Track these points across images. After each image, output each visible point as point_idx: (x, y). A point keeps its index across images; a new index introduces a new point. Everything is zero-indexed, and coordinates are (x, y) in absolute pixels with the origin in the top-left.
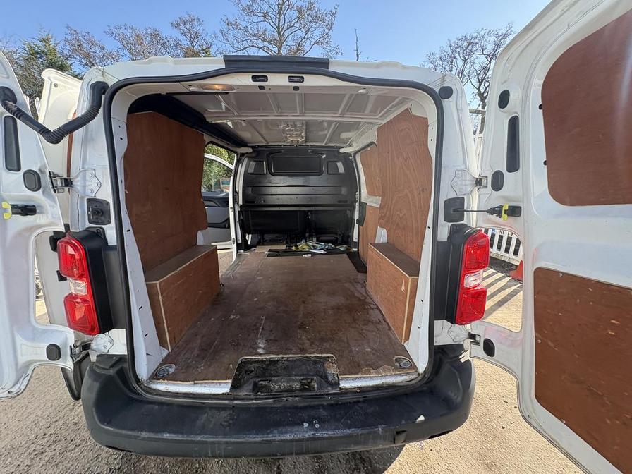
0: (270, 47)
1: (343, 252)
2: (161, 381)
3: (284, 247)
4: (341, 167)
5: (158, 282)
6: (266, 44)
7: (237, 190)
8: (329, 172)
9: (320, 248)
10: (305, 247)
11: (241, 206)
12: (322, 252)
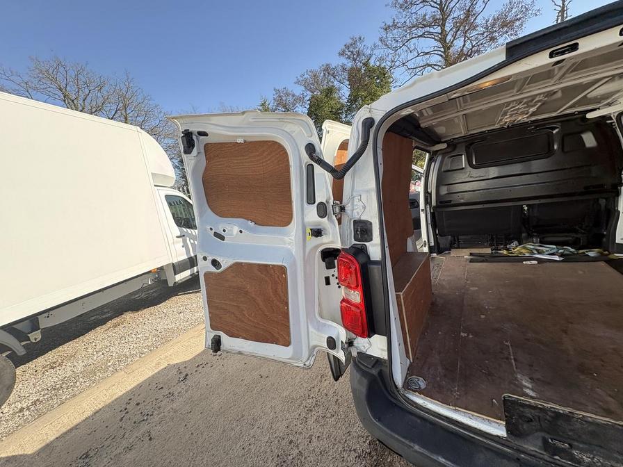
0: (431, 30)
1: (594, 260)
2: (417, 393)
3: (488, 251)
4: (589, 140)
5: (401, 293)
6: (428, 29)
7: (429, 190)
8: (566, 150)
9: (550, 253)
10: (523, 251)
11: (434, 207)
12: (557, 258)
